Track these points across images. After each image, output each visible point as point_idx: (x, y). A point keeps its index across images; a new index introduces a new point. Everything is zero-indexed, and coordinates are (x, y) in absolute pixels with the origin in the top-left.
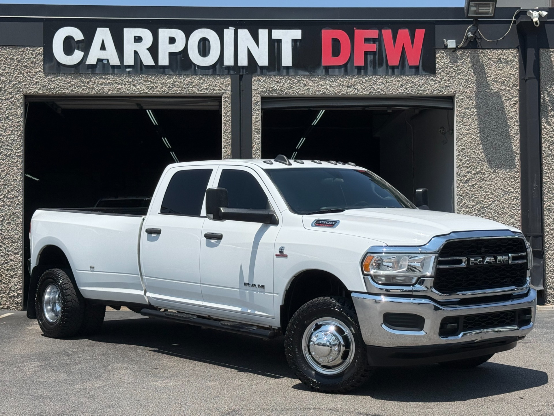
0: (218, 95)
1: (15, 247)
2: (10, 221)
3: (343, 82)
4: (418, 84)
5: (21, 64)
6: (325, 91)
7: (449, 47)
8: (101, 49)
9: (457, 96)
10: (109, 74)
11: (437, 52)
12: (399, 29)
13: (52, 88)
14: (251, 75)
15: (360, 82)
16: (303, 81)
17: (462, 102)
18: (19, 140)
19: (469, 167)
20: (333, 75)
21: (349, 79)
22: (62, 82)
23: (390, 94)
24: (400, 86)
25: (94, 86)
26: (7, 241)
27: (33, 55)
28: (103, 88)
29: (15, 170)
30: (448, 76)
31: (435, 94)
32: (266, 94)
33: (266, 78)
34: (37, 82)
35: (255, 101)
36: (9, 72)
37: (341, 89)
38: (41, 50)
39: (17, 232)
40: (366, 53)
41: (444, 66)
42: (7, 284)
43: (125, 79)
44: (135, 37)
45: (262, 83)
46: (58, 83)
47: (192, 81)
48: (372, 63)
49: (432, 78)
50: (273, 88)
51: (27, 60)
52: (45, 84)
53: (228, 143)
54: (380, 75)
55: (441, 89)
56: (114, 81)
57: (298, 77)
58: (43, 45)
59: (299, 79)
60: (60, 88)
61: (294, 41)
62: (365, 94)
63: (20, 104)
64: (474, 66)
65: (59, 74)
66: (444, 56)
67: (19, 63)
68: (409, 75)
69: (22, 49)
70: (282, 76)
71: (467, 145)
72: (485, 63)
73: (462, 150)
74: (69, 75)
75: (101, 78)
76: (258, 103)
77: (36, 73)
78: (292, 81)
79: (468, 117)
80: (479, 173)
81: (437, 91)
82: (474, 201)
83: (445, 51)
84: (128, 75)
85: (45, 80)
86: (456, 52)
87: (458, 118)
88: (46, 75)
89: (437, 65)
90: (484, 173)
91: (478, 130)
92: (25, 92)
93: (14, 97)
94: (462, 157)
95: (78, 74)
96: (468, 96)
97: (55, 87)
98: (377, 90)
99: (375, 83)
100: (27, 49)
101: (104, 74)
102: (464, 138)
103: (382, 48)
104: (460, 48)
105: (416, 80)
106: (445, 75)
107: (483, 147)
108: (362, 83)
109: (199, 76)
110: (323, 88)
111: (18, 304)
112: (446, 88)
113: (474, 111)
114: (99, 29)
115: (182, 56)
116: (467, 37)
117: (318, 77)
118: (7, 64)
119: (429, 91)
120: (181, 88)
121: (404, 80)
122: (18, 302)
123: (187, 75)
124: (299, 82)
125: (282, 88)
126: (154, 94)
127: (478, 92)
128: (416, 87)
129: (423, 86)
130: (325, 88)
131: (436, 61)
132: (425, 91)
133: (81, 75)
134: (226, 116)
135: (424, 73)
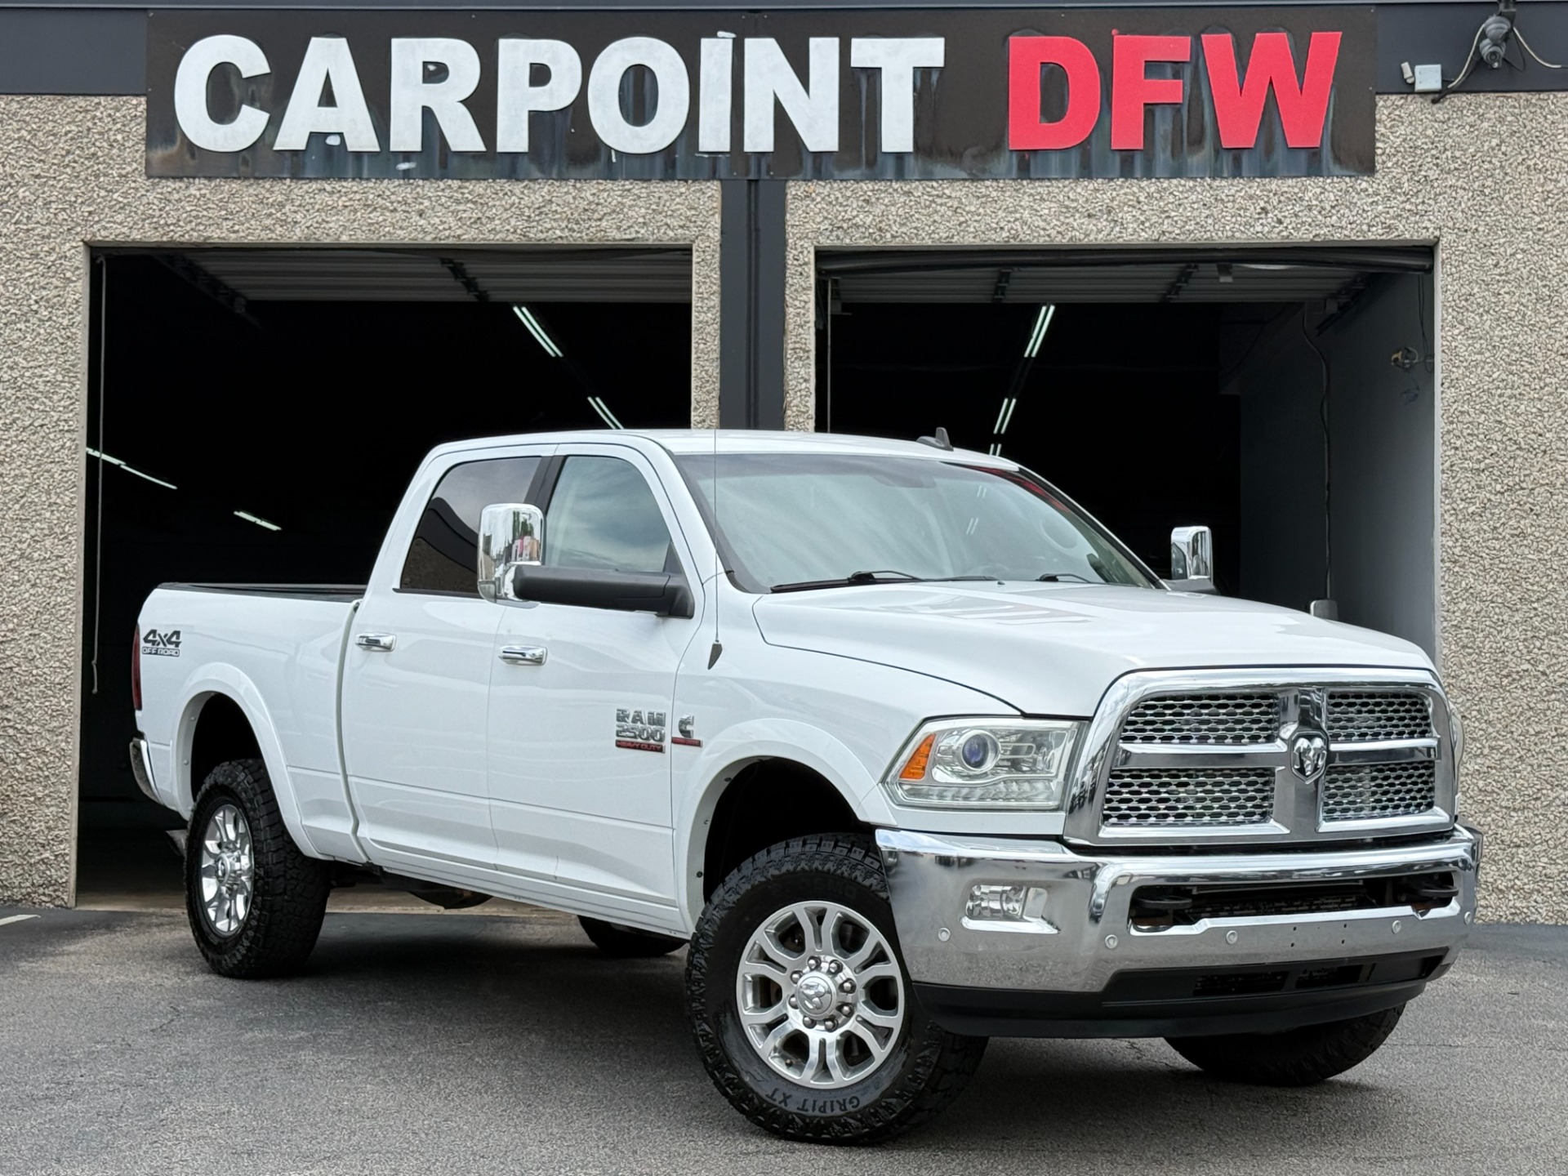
0: (681, 242)
1: (50, 712)
2: (36, 631)
3: (1076, 200)
4: (1317, 206)
5: (77, 152)
6: (1016, 230)
7: (1419, 87)
8: (320, 105)
9: (1443, 241)
10: (346, 179)
11: (1381, 103)
12: (1258, 32)
13: (174, 224)
14: (786, 181)
15: (1130, 200)
16: (949, 197)
17: (1464, 263)
18: (69, 382)
19: (1483, 471)
20: (1043, 179)
21: (1098, 190)
22: (200, 206)
23: (1227, 237)
24: (1259, 214)
25: (299, 217)
26: (27, 693)
27: (115, 122)
28: (327, 222)
29: (56, 476)
30: (1416, 179)
31: (1373, 237)
32: (826, 242)
33: (832, 188)
34: (125, 205)
35: (795, 262)
36: (43, 174)
37: (1068, 224)
38: (138, 105)
39: (57, 664)
40: (1150, 109)
41: (1402, 149)
42: (22, 825)
43: (393, 193)
44: (425, 64)
45: (819, 206)
46: (188, 209)
47: (602, 201)
48: (1170, 141)
49: (1364, 185)
50: (854, 222)
51: (97, 137)
52: (150, 212)
53: (709, 392)
54: (1194, 179)
55: (1392, 221)
56: (359, 200)
57: (933, 187)
58: (144, 92)
59: (935, 193)
60: (194, 224)
61: (923, 75)
62: (1147, 239)
63: (73, 273)
64: (1503, 148)
65: (191, 180)
66: (1403, 115)
67: (74, 147)
68: (1289, 177)
69: (81, 102)
70: (883, 183)
71: (1478, 400)
72: (1537, 137)
73: (1460, 419)
74: (222, 183)
75: (320, 190)
76: (806, 269)
77: (125, 176)
78: (912, 198)
79: (1482, 310)
80: (1517, 490)
81: (1380, 227)
82: (1499, 581)
83: (1406, 99)
84: (402, 182)
85: (151, 198)
86: (1443, 103)
87: (1448, 314)
88: (153, 184)
89: (1379, 144)
90: (1533, 489)
91: (1512, 351)
92: (89, 237)
93: (57, 249)
94: (1458, 437)
95: (252, 181)
96: (1482, 245)
97: (179, 221)
98: (1184, 227)
99: (1177, 203)
100: (97, 104)
101: (329, 179)
102: (1466, 379)
103: (1201, 94)
104: (1455, 91)
105: (1310, 194)
106: (1406, 177)
107: (1528, 409)
108: (1135, 203)
109: (623, 185)
110: (1012, 220)
111: (56, 887)
112: (1408, 218)
113: (1502, 292)
114: (314, 41)
115: (569, 122)
116: (1480, 53)
117: (995, 184)
118: (36, 150)
119: (1352, 229)
120: (566, 223)
121: (1271, 195)
122: (56, 881)
123: (585, 180)
124: (935, 202)
125: (880, 222)
126: (482, 242)
127: (1513, 231)
128: (1309, 217)
129: (1334, 211)
130: (1016, 220)
131: (1375, 131)
132: (1342, 228)
133: (261, 181)
134: (705, 309)
135: (1336, 169)
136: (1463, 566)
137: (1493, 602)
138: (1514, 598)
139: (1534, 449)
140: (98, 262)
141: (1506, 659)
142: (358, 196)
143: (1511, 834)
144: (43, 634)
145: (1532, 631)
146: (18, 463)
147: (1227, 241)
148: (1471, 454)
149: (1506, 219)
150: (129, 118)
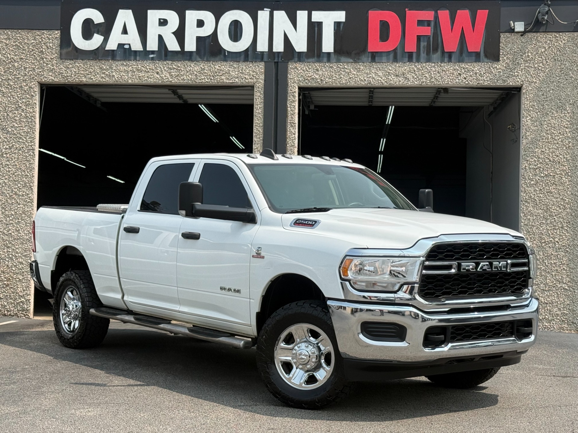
0: (250, 84)
1: (24, 249)
2: (20, 220)
3: (392, 70)
4: (478, 73)
5: (36, 50)
6: (370, 81)
7: (516, 30)
8: (122, 34)
9: (524, 86)
10: (131, 60)
11: (502, 36)
12: (458, 10)
13: (70, 76)
14: (288, 62)
15: (411, 70)
16: (347, 69)
17: (531, 94)
18: (32, 132)
19: (537, 169)
20: (380, 62)
21: (399, 67)
22: (79, 69)
23: (446, 84)
24: (458, 75)
25: (114, 74)
26: (16, 242)
27: (49, 40)
28: (124, 76)
29: (27, 165)
30: (514, 63)
31: (499, 84)
32: (302, 85)
33: (304, 65)
34: (52, 69)
35: (291, 92)
36: (23, 58)
37: (389, 78)
38: (57, 34)
39: (27, 232)
40: (419, 38)
41: (510, 53)
43: (148, 66)
44: (160, 19)
45: (300, 71)
46: (75, 71)
47: (222, 69)
48: (426, 49)
49: (496, 65)
50: (312, 77)
52: (62, 71)
53: (259, 138)
54: (435, 63)
56: (135, 68)
57: (340, 65)
58: (60, 29)
59: (341, 67)
60: (77, 76)
61: (337, 24)
62: (417, 84)
63: (34, 93)
64: (546, 52)
65: (76, 60)
66: (510, 40)
67: (35, 48)
68: (469, 62)
69: (38, 33)
70: (323, 63)
71: (535, 143)
72: (558, 48)
73: (529, 150)
74: (87, 62)
75: (122, 64)
76: (295, 94)
77: (53, 59)
78: (333, 69)
79: (537, 111)
80: (549, 176)
81: (501, 80)
82: (542, 208)
83: (511, 35)
84: (151, 61)
85: (62, 67)
86: (525, 36)
87: (525, 112)
88: (63, 62)
89: (501, 51)
90: (555, 176)
91: (548, 126)
92: (40, 80)
93: (29, 85)
94: (528, 157)
95: (98, 61)
96: (538, 88)
97: (72, 75)
98: (431, 80)
99: (428, 71)
100: (43, 33)
101: (125, 60)
102: (532, 136)
103: (437, 32)
104: (529, 32)
105: (476, 69)
106: (511, 63)
107: (554, 147)
108: (413, 71)
109: (230, 63)
110: (369, 77)
111: (26, 311)
112: (511, 77)
113: (544, 104)
114: (120, 11)
115: (211, 41)
116: (538, 18)
117: (363, 64)
118: (21, 49)
119: (491, 81)
120: (209, 77)
121: (462, 69)
122: (26, 309)
123: (216, 61)
124: (341, 70)
125: (322, 77)
126: (179, 83)
127: (549, 82)
128: (476, 77)
129: (484, 75)
130: (370, 77)
131: (500, 46)
132: (487, 81)
133: (101, 61)
134: (258, 108)
135: (486, 60)
136: (529, 203)
137: (539, 216)
138: (547, 214)
139: (555, 161)
140: (43, 88)
141: (544, 236)
142: (135, 67)
143: (545, 300)
144: (22, 222)
145: (553, 226)
146: (14, 161)
147: (446, 85)
148: (533, 163)
149: (547, 78)
150: (54, 38)
